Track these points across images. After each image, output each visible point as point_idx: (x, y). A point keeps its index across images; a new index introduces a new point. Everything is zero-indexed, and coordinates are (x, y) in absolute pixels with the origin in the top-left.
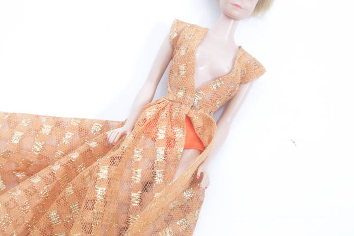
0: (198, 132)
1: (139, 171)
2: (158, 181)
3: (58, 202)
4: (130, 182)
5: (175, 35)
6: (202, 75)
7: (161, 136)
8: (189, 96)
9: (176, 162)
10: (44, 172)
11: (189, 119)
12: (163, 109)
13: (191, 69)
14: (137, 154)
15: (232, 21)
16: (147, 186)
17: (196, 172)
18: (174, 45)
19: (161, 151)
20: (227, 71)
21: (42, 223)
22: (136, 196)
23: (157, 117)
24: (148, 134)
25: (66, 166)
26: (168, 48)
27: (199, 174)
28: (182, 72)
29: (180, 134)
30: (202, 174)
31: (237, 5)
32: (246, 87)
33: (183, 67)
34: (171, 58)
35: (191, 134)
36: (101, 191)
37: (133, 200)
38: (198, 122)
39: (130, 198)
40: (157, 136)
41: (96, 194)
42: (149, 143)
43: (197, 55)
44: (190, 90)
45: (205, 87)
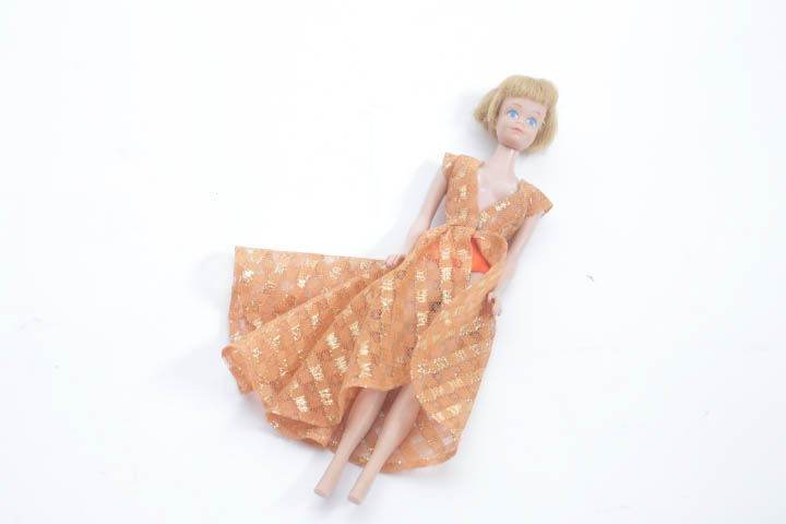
0: (486, 255)
1: (424, 291)
2: (446, 301)
3: (336, 326)
4: (414, 302)
5: (450, 165)
6: (485, 198)
7: (445, 256)
8: (473, 218)
9: (465, 282)
10: (315, 299)
11: (474, 242)
12: (444, 233)
13: (473, 190)
14: (420, 276)
15: (512, 151)
16: (435, 306)
17: (487, 296)
18: (449, 174)
19: (446, 272)
20: (512, 192)
21: (319, 346)
22: (422, 317)
23: (438, 239)
24: (430, 258)
25: (339, 295)
26: (442, 179)
27: (490, 298)
28: (463, 195)
29: (466, 255)
30: (493, 301)
31: (517, 129)
32: (530, 220)
33: (463, 189)
34: (446, 192)
35: (478, 258)
36: (386, 302)
37: (421, 319)
38: (485, 245)
39: (416, 318)
40: (440, 258)
41: (381, 304)
42: (432, 266)
43: (479, 177)
44: (474, 211)
45: (490, 210)
